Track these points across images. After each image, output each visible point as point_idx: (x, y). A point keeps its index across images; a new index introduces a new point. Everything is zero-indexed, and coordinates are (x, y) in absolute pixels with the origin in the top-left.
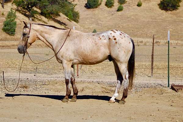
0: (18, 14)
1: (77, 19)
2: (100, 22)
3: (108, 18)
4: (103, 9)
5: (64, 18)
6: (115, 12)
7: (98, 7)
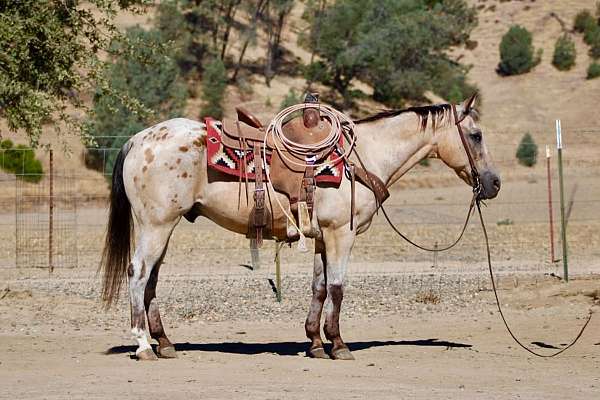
2: (539, 112)
3: (563, 100)
4: (546, 76)
6: (581, 82)
7: (532, 70)
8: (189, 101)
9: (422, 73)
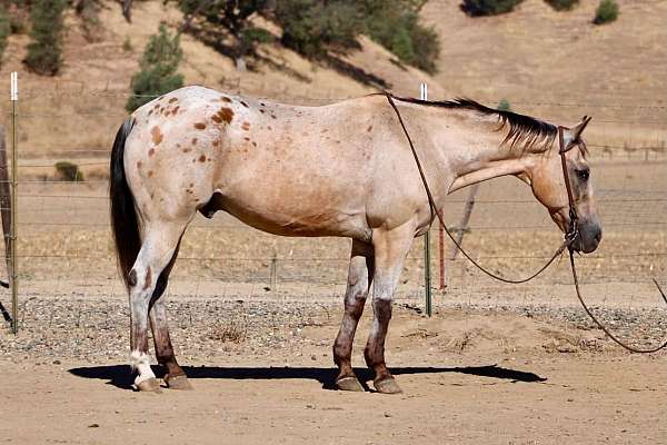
0: (189, 45)
1: (430, 58)
2: (524, 70)
3: (560, 53)
4: (537, 17)
5: (378, 57)
6: (588, 28)
7: (516, 8)
8: (11, 39)
9: (353, 9)
